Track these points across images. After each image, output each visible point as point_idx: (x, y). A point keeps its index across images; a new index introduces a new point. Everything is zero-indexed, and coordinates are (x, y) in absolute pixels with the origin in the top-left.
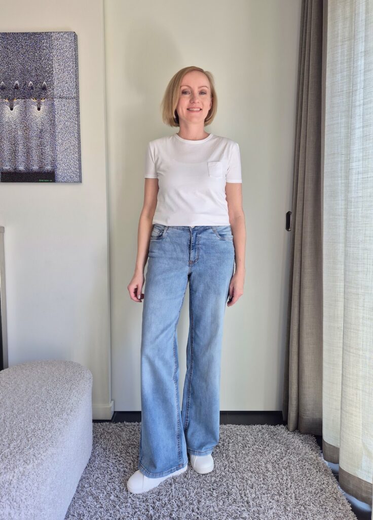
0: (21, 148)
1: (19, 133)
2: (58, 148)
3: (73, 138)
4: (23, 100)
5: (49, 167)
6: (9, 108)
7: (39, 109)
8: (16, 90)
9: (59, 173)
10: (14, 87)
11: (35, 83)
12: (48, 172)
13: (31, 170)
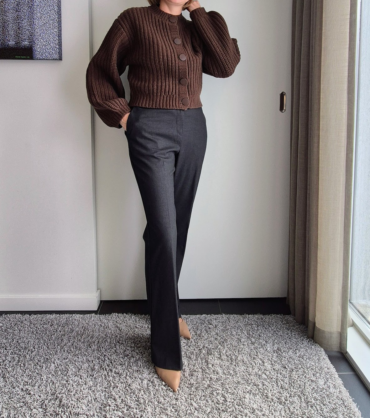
2: (36, 22)
3: (53, 12)
5: (26, 43)
9: (38, 49)
12: (25, 48)
13: (7, 45)
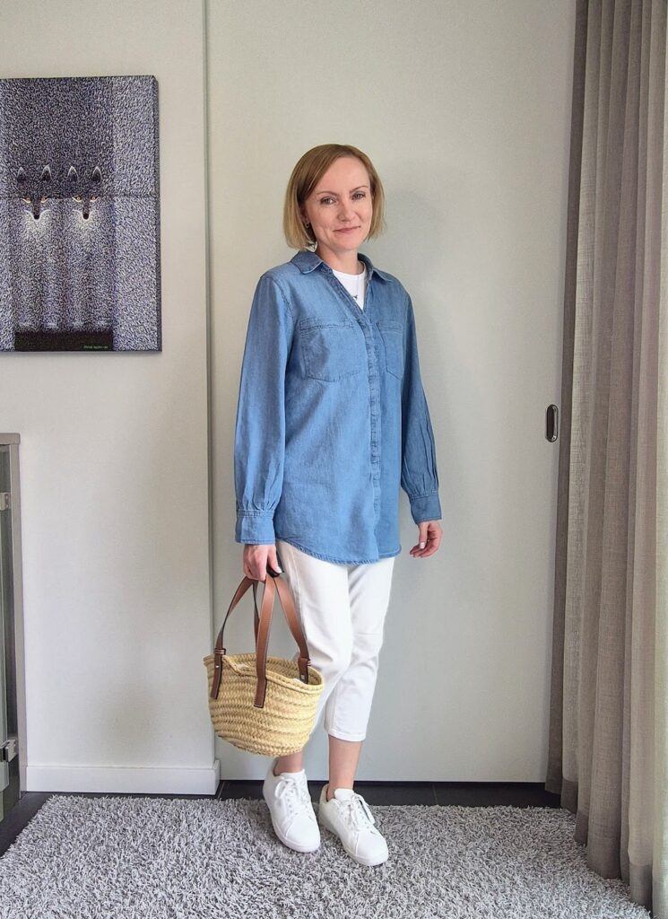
0: (52, 288)
1: (50, 260)
2: (119, 286)
3: (148, 269)
4: (59, 200)
5: (102, 322)
6: (32, 216)
7: (86, 216)
8: (45, 182)
9: (123, 332)
10: (41, 177)
11: (81, 169)
12: (100, 332)
13: (71, 328)
